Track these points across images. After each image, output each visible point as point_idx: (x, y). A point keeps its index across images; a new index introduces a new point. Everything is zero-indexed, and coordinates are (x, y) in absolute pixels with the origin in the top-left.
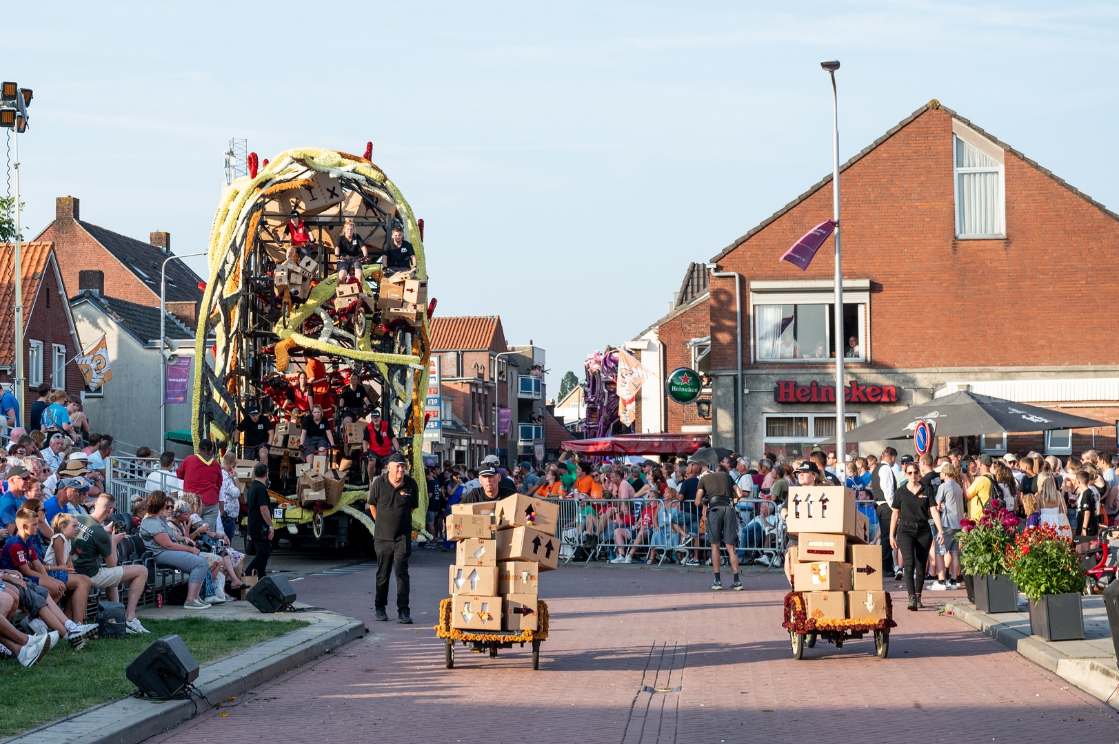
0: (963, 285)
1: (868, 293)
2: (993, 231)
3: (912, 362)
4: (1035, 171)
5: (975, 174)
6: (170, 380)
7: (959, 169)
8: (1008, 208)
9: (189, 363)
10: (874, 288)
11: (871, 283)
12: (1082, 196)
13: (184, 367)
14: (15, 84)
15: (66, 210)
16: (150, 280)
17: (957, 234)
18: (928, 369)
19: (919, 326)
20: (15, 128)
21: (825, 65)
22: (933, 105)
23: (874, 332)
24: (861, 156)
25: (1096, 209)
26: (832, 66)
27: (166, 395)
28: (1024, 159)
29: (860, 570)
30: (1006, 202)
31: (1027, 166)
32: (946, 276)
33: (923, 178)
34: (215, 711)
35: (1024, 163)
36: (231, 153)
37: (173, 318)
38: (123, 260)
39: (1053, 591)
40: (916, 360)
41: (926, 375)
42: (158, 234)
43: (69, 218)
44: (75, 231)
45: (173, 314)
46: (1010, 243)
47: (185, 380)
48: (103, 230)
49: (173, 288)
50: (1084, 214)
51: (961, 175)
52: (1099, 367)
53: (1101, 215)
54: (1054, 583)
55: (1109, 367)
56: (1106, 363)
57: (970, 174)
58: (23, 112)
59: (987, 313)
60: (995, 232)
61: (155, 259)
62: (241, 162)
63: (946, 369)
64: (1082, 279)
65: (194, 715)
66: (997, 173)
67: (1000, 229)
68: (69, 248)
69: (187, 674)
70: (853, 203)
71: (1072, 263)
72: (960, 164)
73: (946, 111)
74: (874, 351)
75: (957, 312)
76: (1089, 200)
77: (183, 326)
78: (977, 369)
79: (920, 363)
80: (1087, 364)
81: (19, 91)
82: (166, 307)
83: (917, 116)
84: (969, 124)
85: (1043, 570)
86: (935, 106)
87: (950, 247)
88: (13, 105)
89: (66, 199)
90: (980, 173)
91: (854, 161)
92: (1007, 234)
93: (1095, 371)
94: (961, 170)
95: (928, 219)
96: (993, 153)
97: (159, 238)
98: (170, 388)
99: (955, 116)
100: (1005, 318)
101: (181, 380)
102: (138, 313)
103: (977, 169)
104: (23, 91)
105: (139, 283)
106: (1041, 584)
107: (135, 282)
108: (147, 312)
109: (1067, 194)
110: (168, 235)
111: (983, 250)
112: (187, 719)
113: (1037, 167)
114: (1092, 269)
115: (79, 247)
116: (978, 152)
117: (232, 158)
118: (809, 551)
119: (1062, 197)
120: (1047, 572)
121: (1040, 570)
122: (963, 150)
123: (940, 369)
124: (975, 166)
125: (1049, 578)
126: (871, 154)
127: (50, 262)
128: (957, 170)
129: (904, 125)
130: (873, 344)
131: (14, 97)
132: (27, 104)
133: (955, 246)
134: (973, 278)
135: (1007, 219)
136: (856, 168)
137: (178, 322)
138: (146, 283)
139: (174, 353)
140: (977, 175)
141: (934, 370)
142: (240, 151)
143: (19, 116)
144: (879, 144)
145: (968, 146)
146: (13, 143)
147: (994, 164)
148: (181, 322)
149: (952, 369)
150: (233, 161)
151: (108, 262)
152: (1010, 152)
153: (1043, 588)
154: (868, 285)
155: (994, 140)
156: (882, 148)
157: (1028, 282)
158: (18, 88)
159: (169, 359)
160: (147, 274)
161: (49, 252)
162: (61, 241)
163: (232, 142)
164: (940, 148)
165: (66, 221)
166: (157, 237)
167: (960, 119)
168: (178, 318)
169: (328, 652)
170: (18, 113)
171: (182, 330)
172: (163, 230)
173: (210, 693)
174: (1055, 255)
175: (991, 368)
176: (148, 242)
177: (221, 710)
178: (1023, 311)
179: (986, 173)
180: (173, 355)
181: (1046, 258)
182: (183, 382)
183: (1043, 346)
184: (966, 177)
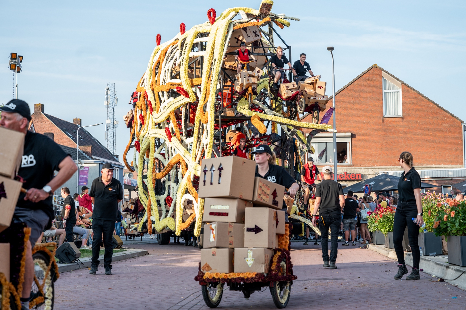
0: (386, 135)
1: (351, 138)
2: (398, 114)
3: (367, 164)
4: (413, 91)
5: (391, 92)
6: (81, 176)
7: (385, 90)
8: (403, 105)
9: (88, 169)
10: (353, 136)
11: (352, 134)
12: (431, 101)
13: (86, 171)
14: (16, 54)
15: (39, 109)
16: (73, 137)
17: (384, 116)
18: (373, 167)
19: (370, 150)
20: (16, 71)
21: (328, 49)
22: (375, 66)
23: (353, 153)
24: (348, 85)
25: (436, 106)
26: (331, 49)
27: (79, 182)
28: (409, 87)
29: (249, 230)
30: (402, 103)
31: (410, 89)
32: (380, 132)
33: (371, 94)
34: (87, 268)
35: (409, 88)
36: (108, 89)
37: (82, 152)
38: (62, 129)
39: (391, 231)
40: (369, 163)
41: (372, 169)
42: (76, 119)
43: (40, 112)
44: (42, 117)
45: (82, 151)
46: (404, 119)
47: (87, 176)
48: (54, 117)
49: (82, 141)
50: (431, 108)
51: (386, 93)
52: (437, 166)
53: (437, 108)
54: (391, 228)
55: (441, 166)
56: (440, 164)
57: (389, 92)
58: (19, 65)
59: (395, 146)
60: (398, 115)
61: (75, 129)
62: (112, 93)
63: (380, 167)
64: (431, 133)
65: (79, 269)
66: (399, 92)
67: (400, 113)
68: (40, 124)
69: (76, 254)
70: (345, 103)
71: (427, 126)
72: (385, 89)
73: (380, 68)
74: (353, 160)
75: (384, 145)
76: (433, 102)
77: (86, 155)
78: (392, 167)
79: (370, 165)
80: (432, 165)
81: (18, 56)
82: (79, 148)
83: (369, 70)
84: (388, 73)
85: (387, 223)
86: (376, 66)
87: (381, 120)
88: (15, 62)
89: (38, 104)
90: (393, 92)
91: (345, 87)
92: (403, 115)
93: (436, 167)
94: (385, 91)
95: (373, 110)
96: (397, 84)
97: (77, 121)
98: (81, 179)
99: (383, 70)
100: (402, 148)
101: (85, 176)
102: (68, 150)
103: (392, 91)
104: (20, 56)
105: (68, 138)
106: (386, 228)
107: (67, 138)
108: (72, 150)
109: (425, 100)
110: (80, 120)
111: (394, 122)
112: (76, 270)
113: (414, 90)
114: (434, 129)
115: (44, 124)
116: (392, 84)
117: (108, 91)
118: (212, 214)
119: (423, 101)
120: (388, 224)
121: (386, 223)
122: (386, 83)
123: (378, 167)
124: (390, 89)
125: (389, 226)
126: (351, 85)
127: (31, 129)
128: (384, 91)
129: (364, 74)
130: (353, 158)
131: (15, 59)
132: (21, 62)
133: (383, 120)
134: (390, 132)
135: (403, 110)
136: (346, 90)
137: (84, 154)
138: (71, 138)
139: (82, 165)
140: (392, 93)
141: (376, 167)
142: (112, 88)
143: (18, 66)
144: (355, 81)
145: (388, 82)
146: (15, 77)
147: (398, 88)
148: (86, 154)
149: (382, 167)
150: (109, 92)
151: (56, 130)
152: (404, 84)
153: (387, 230)
154: (351, 135)
155: (398, 79)
156: (356, 82)
157: (410, 134)
158: (17, 55)
159: (80, 168)
160: (72, 135)
161: (31, 125)
162: (36, 121)
163: (108, 84)
164: (378, 83)
165: (38, 113)
166: (76, 120)
167: (385, 71)
168: (84, 152)
169: (132, 258)
170: (17, 65)
171: (86, 157)
172: (78, 118)
173: (85, 263)
174: (420, 123)
175: (397, 166)
176: (72, 122)
177: (88, 268)
178: (409, 145)
179: (395, 92)
180: (82, 166)
181: (417, 124)
182: (86, 177)
183: (416, 158)
184: (387, 93)
